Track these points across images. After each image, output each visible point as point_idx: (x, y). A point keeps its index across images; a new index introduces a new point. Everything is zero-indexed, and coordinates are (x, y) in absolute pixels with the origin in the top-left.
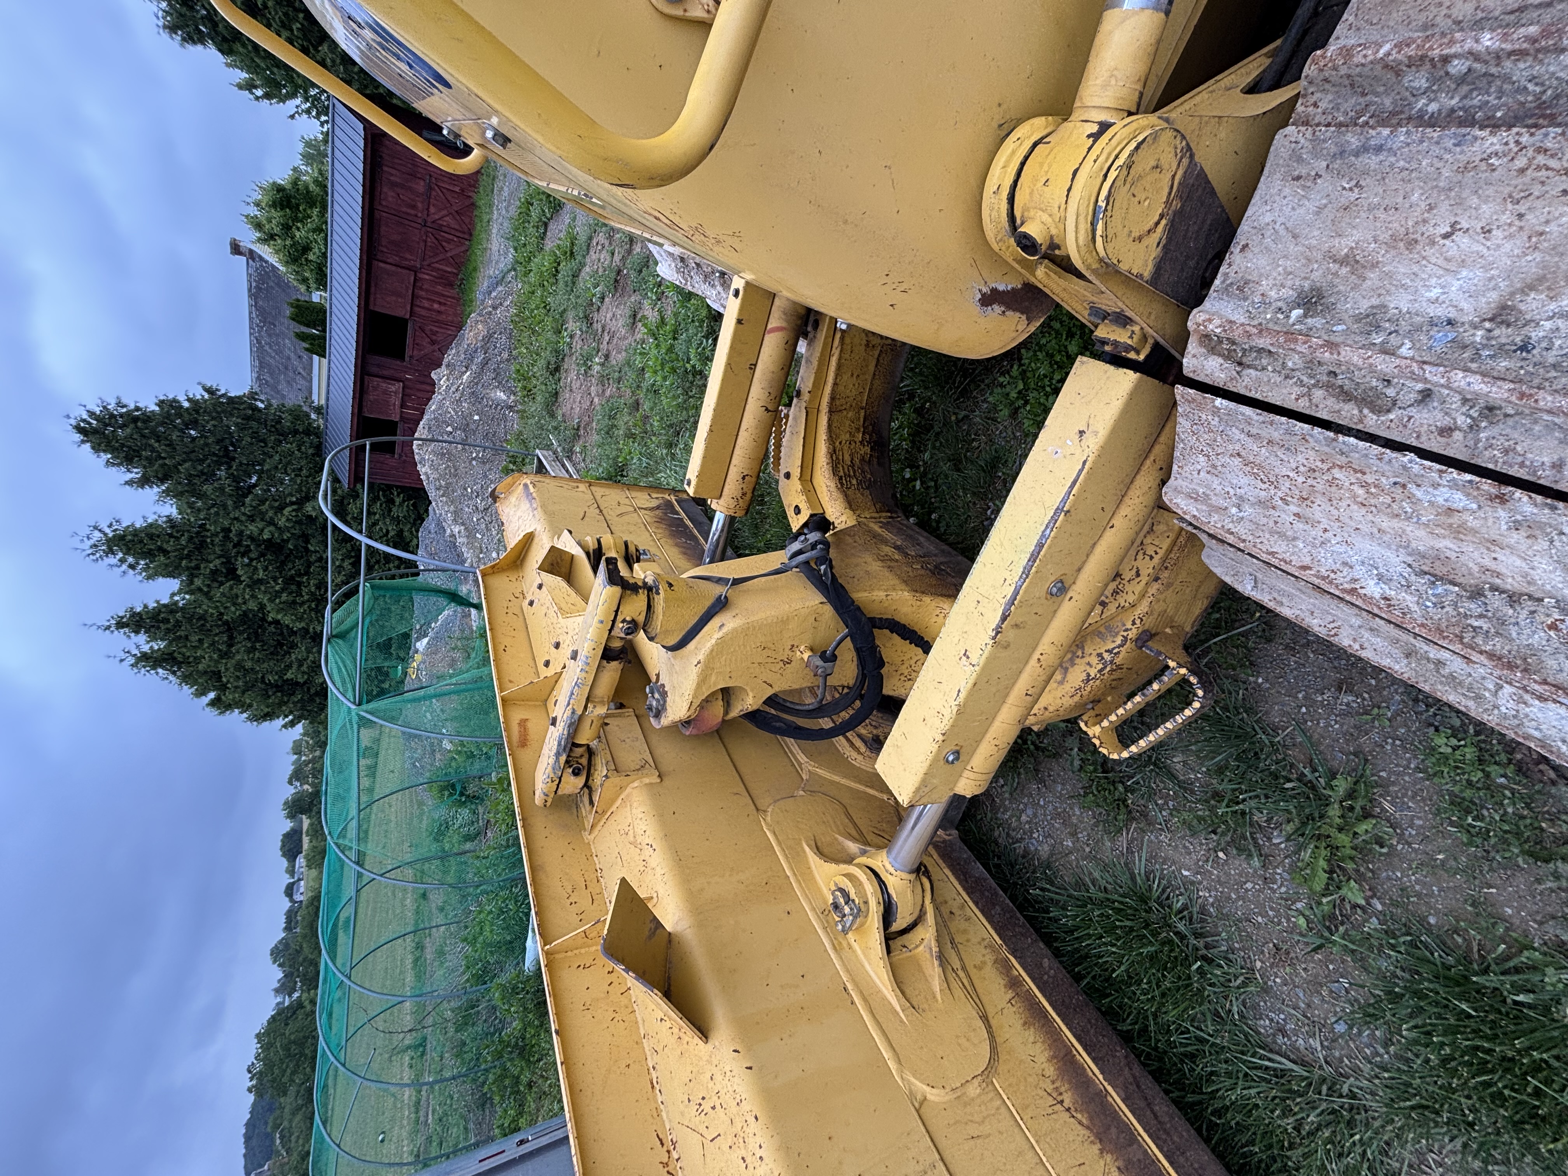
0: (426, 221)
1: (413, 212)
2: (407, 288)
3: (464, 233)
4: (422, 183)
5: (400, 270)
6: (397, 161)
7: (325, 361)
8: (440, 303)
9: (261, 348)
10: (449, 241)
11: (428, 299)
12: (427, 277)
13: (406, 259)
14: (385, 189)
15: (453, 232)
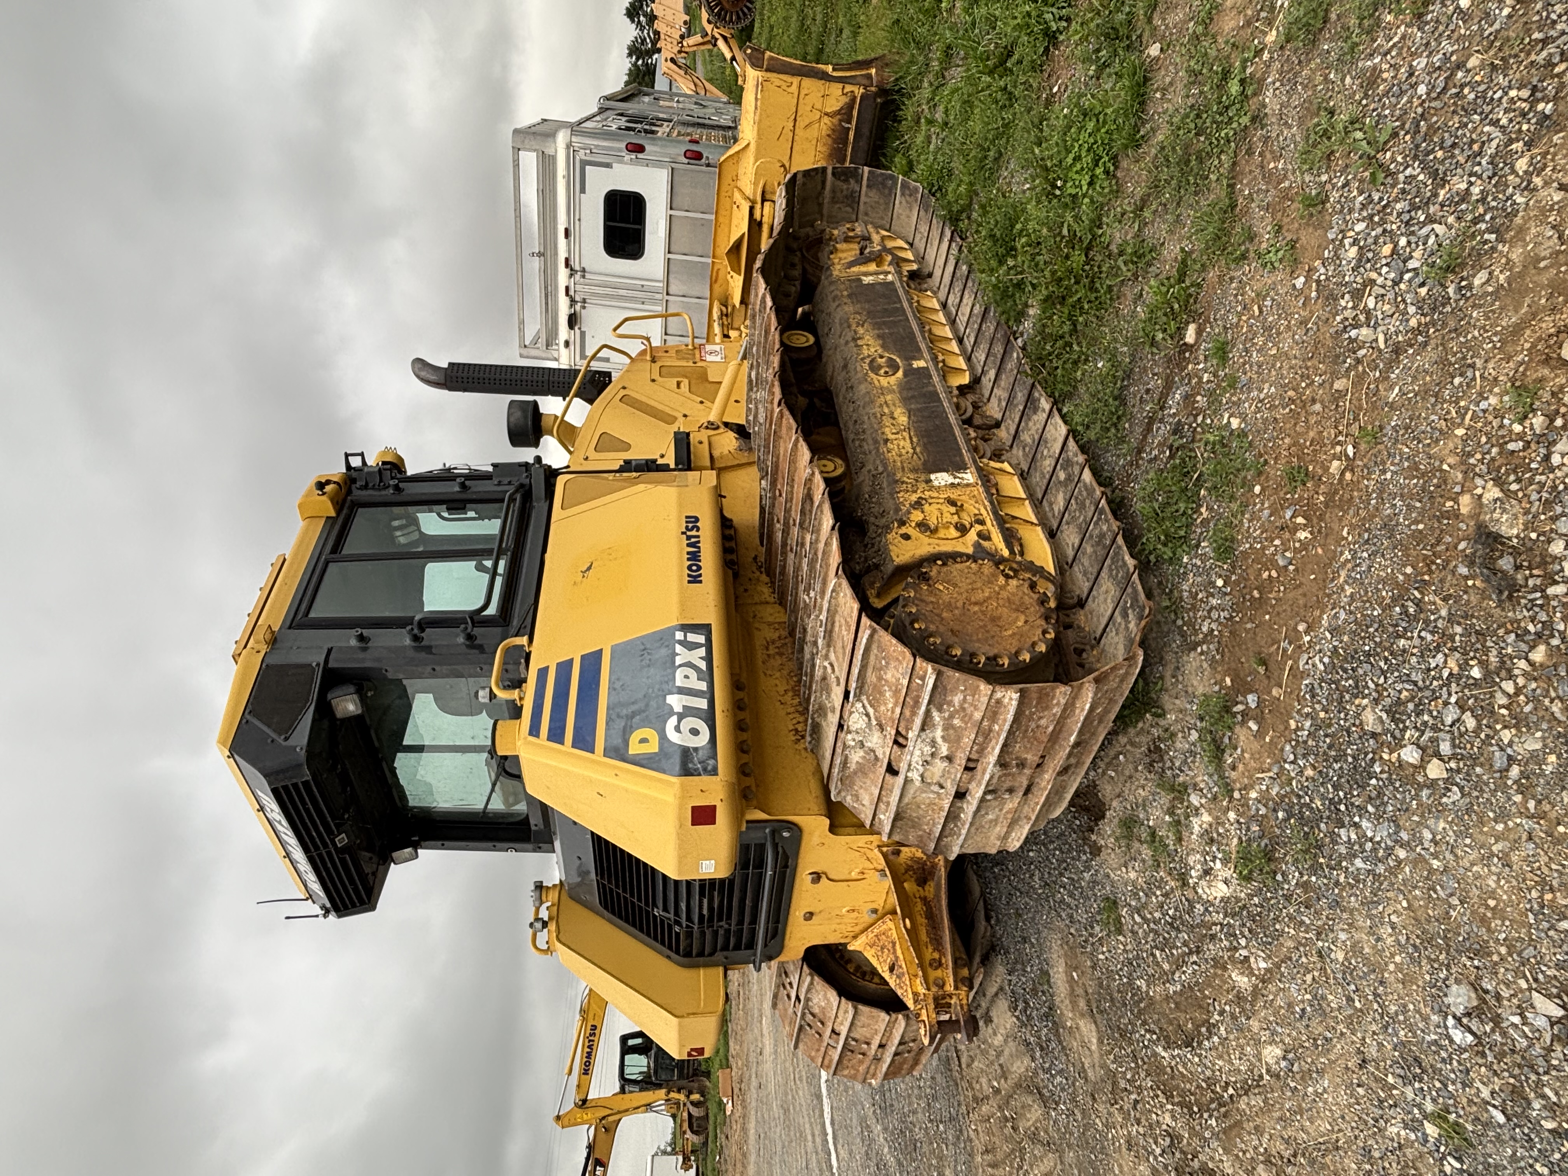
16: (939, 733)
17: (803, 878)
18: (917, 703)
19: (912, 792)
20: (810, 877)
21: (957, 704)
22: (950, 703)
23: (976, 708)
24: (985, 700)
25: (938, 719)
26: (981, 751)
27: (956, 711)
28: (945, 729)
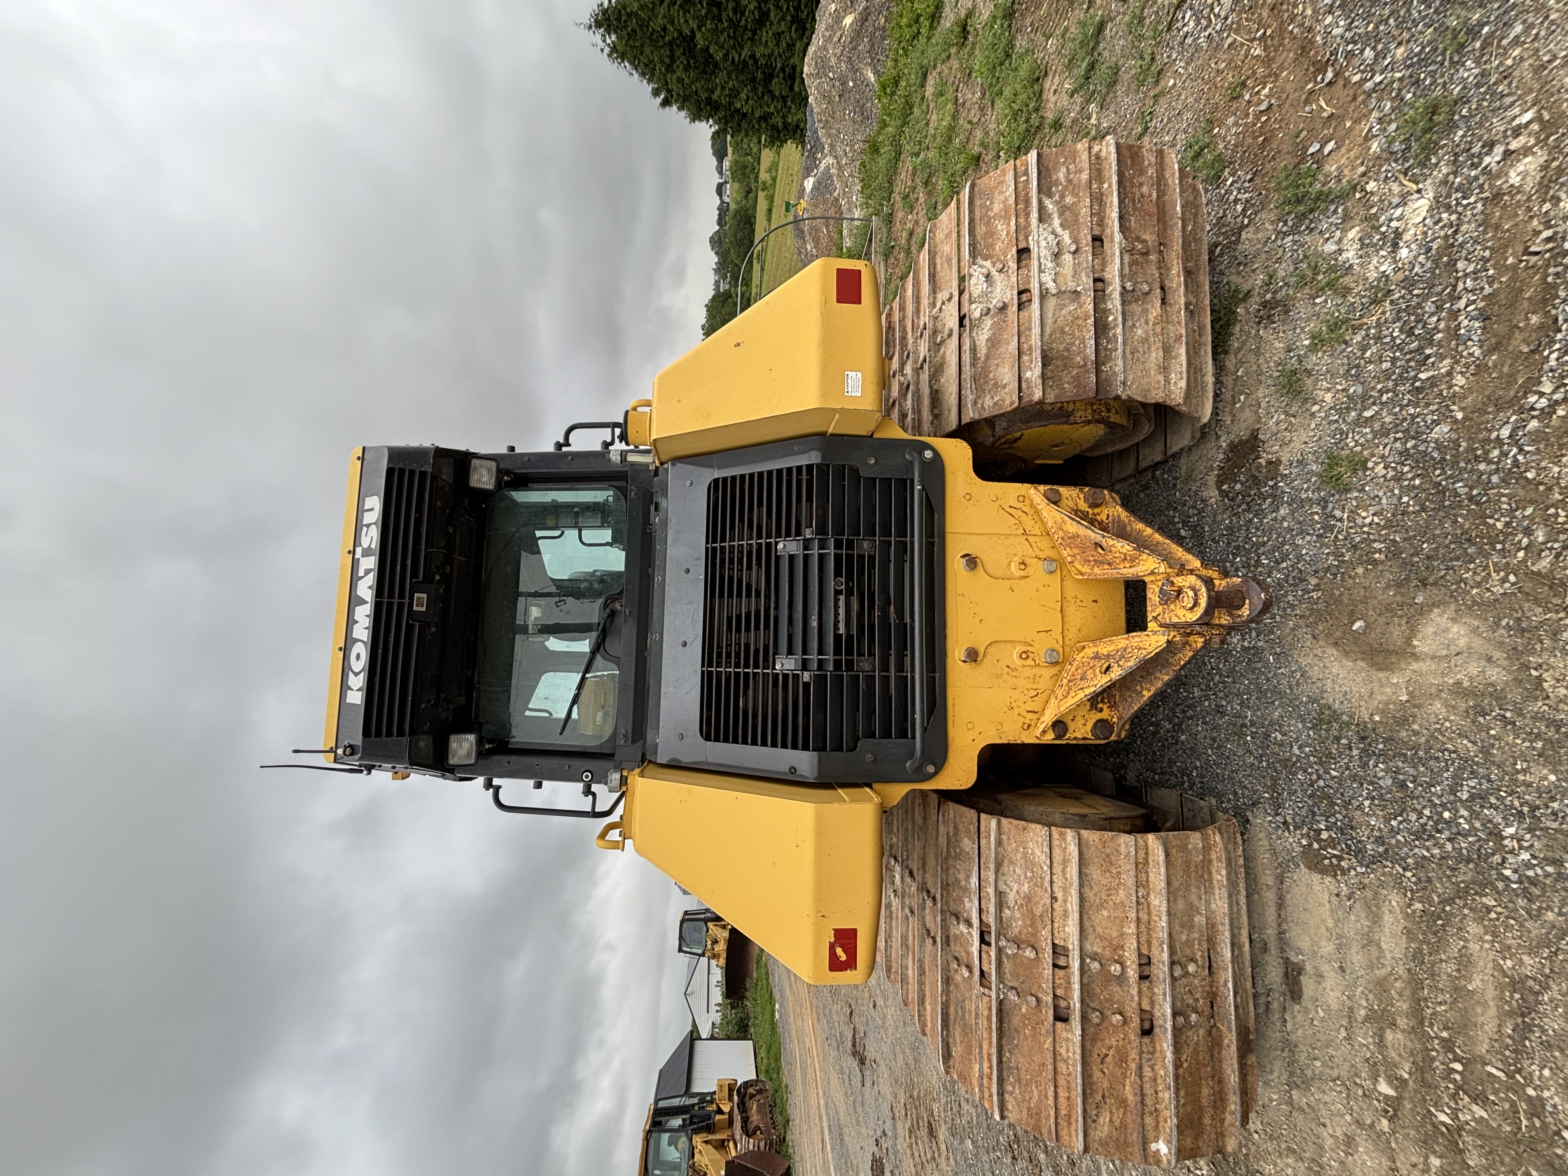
16: (1056, 222)
17: (955, 565)
18: (1027, 201)
19: (1050, 315)
20: (964, 560)
21: (1063, 180)
22: (1057, 183)
23: (1081, 171)
24: (1085, 156)
25: (1051, 206)
26: (1101, 223)
27: (1065, 188)
28: (1061, 214)
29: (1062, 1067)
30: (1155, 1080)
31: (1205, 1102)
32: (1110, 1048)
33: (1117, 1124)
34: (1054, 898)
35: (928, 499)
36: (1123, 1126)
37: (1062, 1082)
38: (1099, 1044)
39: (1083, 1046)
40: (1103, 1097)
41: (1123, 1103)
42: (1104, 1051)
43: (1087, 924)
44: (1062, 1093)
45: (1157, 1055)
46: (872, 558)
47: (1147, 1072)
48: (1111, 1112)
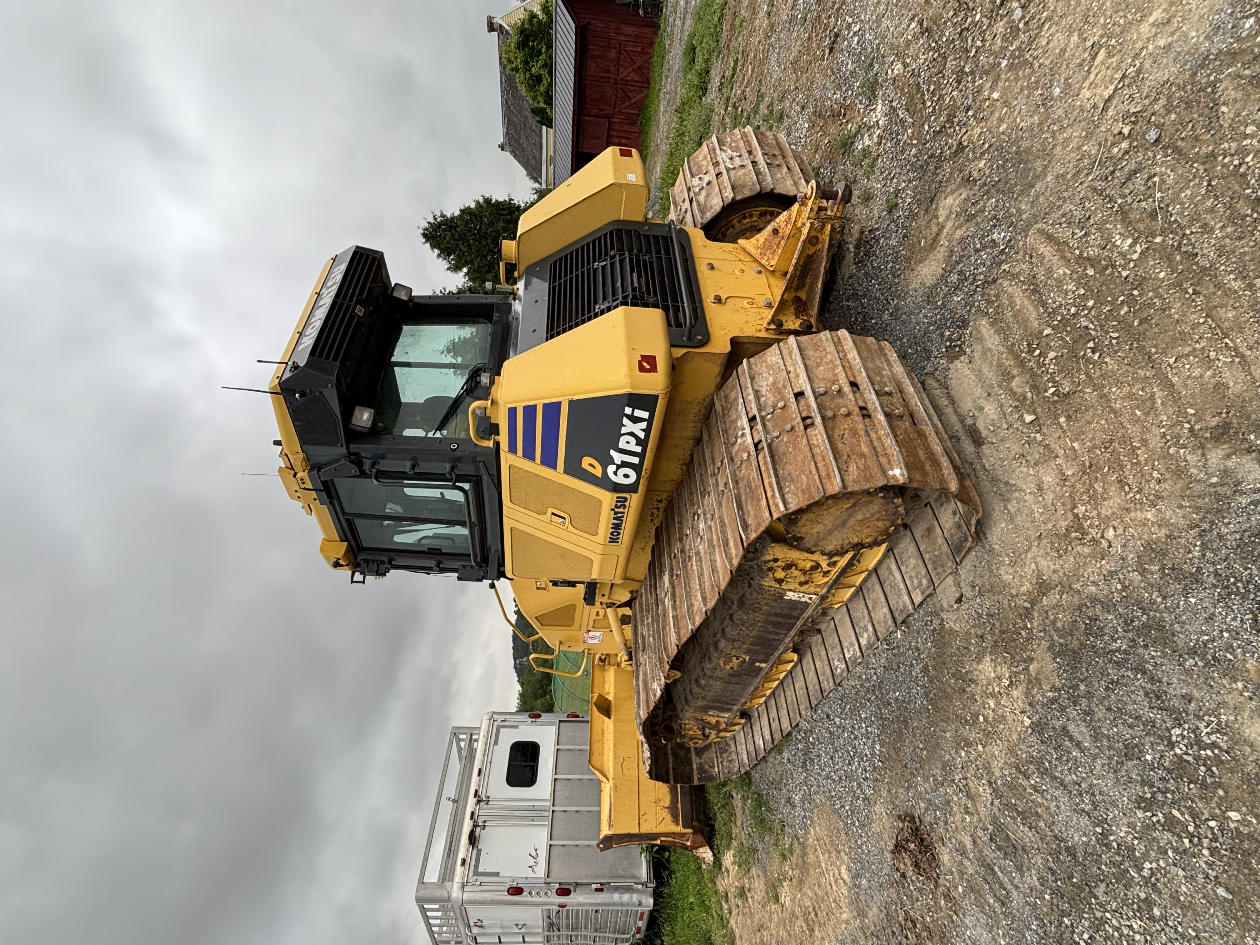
0: (616, 80)
1: (607, 75)
2: (603, 132)
3: (643, 83)
4: (614, 51)
5: (599, 120)
6: (597, 39)
7: (551, 131)
8: (626, 138)
9: (508, 108)
10: (631, 91)
11: (618, 137)
12: (617, 120)
13: (602, 110)
14: (589, 63)
15: (636, 84)
16: (729, 151)
18: (715, 151)
19: (732, 176)
22: (727, 142)
23: (737, 137)
24: (738, 133)
25: (726, 148)
27: (731, 142)
28: (731, 149)
29: (817, 451)
30: (880, 439)
31: (923, 458)
32: (845, 430)
33: (862, 467)
34: (788, 372)
35: (681, 243)
36: (867, 468)
37: (818, 458)
38: (837, 430)
39: (827, 434)
40: (848, 456)
41: (862, 455)
42: (842, 433)
43: (812, 376)
44: (820, 465)
45: (877, 426)
46: (651, 263)
47: (873, 435)
48: (856, 463)
